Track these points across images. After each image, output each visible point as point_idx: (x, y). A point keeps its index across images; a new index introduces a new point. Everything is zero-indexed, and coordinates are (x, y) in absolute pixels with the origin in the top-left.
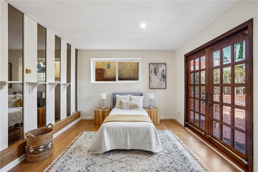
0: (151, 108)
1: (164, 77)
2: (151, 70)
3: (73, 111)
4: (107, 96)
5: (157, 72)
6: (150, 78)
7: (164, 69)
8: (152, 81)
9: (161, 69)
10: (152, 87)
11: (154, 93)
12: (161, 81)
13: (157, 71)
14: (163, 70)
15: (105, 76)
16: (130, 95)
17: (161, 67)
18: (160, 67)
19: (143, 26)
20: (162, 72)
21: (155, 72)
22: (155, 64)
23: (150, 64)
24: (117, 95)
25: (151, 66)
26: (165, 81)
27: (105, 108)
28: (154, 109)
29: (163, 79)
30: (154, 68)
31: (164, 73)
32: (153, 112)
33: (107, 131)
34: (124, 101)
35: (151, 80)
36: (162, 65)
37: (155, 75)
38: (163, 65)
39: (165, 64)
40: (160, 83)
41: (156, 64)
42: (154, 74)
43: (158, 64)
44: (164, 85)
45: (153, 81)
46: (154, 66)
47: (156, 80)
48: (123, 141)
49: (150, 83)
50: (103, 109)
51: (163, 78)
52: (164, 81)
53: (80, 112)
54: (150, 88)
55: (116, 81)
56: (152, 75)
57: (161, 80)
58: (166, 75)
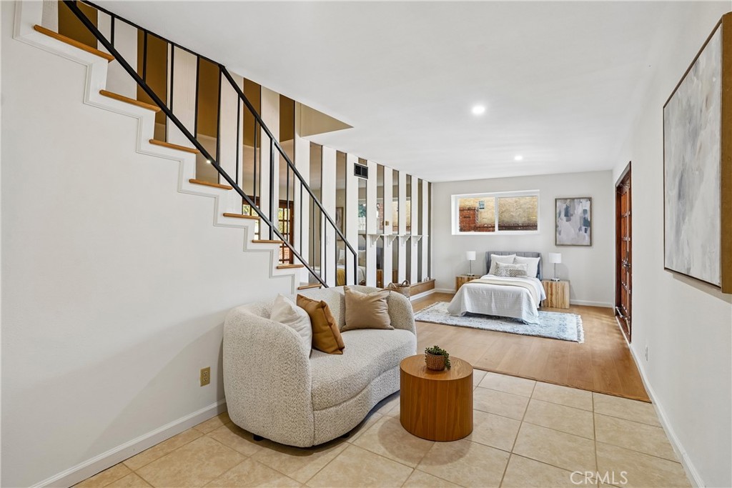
0: (555, 279)
1: (587, 224)
2: (558, 211)
3: (425, 276)
4: (477, 256)
5: (572, 215)
6: (556, 226)
7: (588, 208)
8: (560, 232)
9: (579, 210)
10: (560, 242)
11: (560, 254)
12: (581, 232)
13: (571, 213)
14: (585, 211)
15: (479, 219)
17: (579, 204)
18: (577, 206)
19: (518, 158)
20: (583, 215)
21: (567, 214)
22: (566, 199)
23: (556, 200)
24: (492, 255)
25: (559, 203)
26: (588, 231)
28: (561, 282)
29: (583, 228)
30: (564, 206)
31: (586, 216)
32: (556, 286)
33: (468, 291)
34: (502, 264)
35: (559, 229)
36: (581, 200)
37: (567, 221)
38: (583, 201)
39: (590, 199)
40: (578, 236)
41: (569, 200)
42: (564, 218)
43: (573, 199)
44: (587, 238)
45: (562, 232)
46: (565, 203)
47: (570, 229)
48: (486, 304)
49: (558, 235)
51: (584, 226)
52: (586, 232)
53: (434, 281)
54: (556, 244)
55: (494, 231)
56: (562, 220)
57: (580, 229)
58: (591, 219)
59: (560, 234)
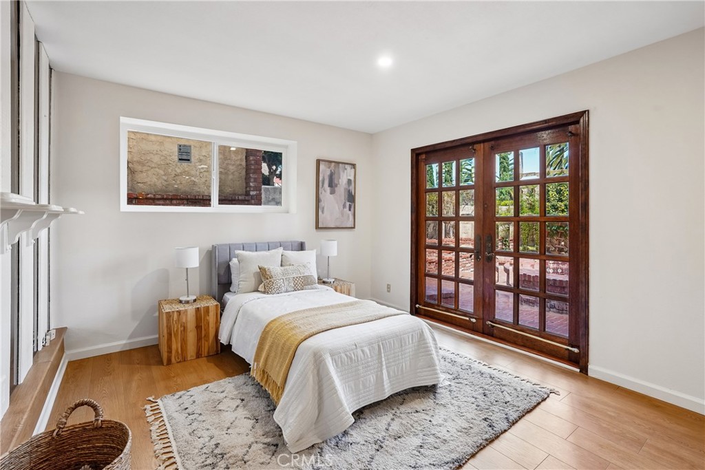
0: (329, 280)
1: (351, 198)
2: (321, 178)
5: (336, 185)
6: (318, 200)
7: (352, 178)
8: (323, 208)
10: (323, 224)
11: (336, 242)
12: (345, 209)
13: (336, 182)
14: (349, 181)
16: (281, 250)
17: (344, 172)
18: (342, 173)
19: (385, 62)
21: (331, 185)
22: (330, 162)
23: (318, 162)
25: (322, 167)
26: (352, 209)
27: (195, 301)
29: (348, 204)
30: (328, 173)
31: (351, 188)
33: (334, 360)
34: (275, 269)
35: (321, 204)
36: (346, 166)
37: (331, 194)
38: (348, 167)
39: (354, 166)
40: (342, 214)
41: (333, 164)
42: (328, 189)
43: (337, 163)
44: (351, 218)
45: (325, 209)
46: (329, 168)
47: (334, 206)
48: (372, 378)
49: (320, 213)
50: (187, 302)
51: (348, 201)
52: (350, 210)
54: (317, 227)
56: (325, 191)
57: (344, 206)
58: (355, 193)
59: (323, 212)
